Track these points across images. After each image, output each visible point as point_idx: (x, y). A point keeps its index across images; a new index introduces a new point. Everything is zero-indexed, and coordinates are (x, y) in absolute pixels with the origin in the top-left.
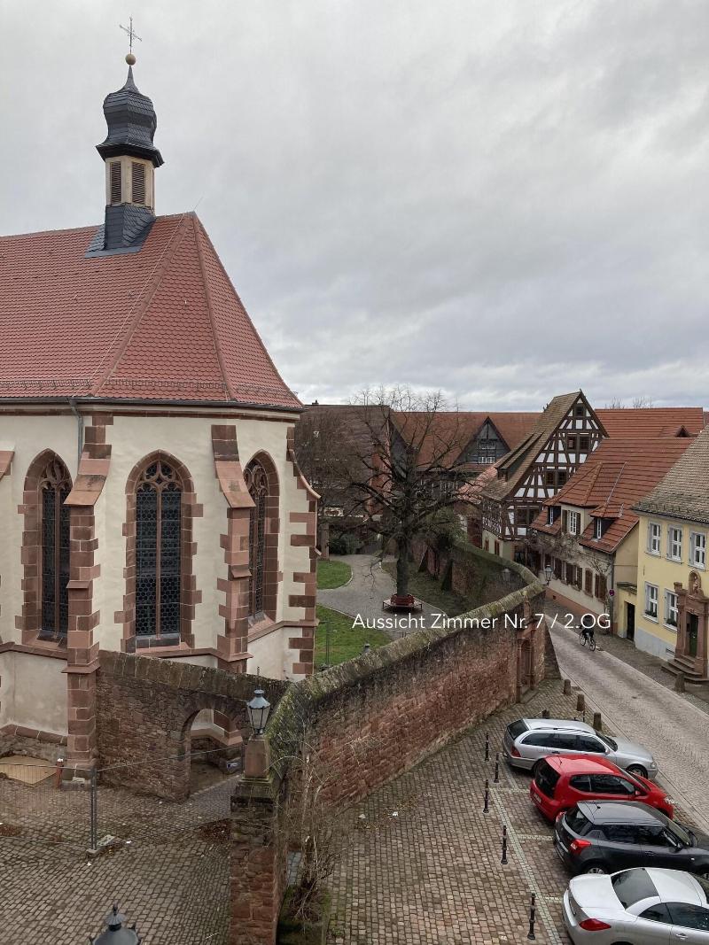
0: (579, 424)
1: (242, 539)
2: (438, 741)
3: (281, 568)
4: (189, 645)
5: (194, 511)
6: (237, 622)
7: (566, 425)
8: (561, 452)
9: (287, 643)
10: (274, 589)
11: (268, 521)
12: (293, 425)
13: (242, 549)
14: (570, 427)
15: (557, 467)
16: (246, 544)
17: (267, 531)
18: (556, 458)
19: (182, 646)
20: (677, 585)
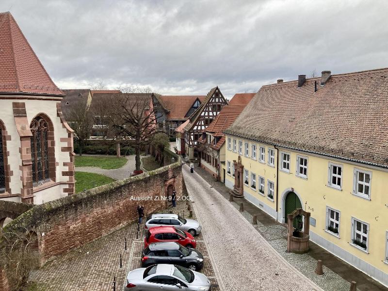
0: (217, 100)
1: (27, 149)
2: (121, 225)
3: (57, 160)
4: (9, 193)
5: (7, 138)
6: (27, 183)
7: (212, 100)
8: (211, 111)
9: (62, 190)
10: (54, 170)
11: (49, 142)
12: (60, 102)
13: (27, 153)
14: (213, 101)
15: (209, 117)
16: (30, 151)
17: (49, 146)
18: (209, 114)
19: (6, 193)
20: (235, 161)
